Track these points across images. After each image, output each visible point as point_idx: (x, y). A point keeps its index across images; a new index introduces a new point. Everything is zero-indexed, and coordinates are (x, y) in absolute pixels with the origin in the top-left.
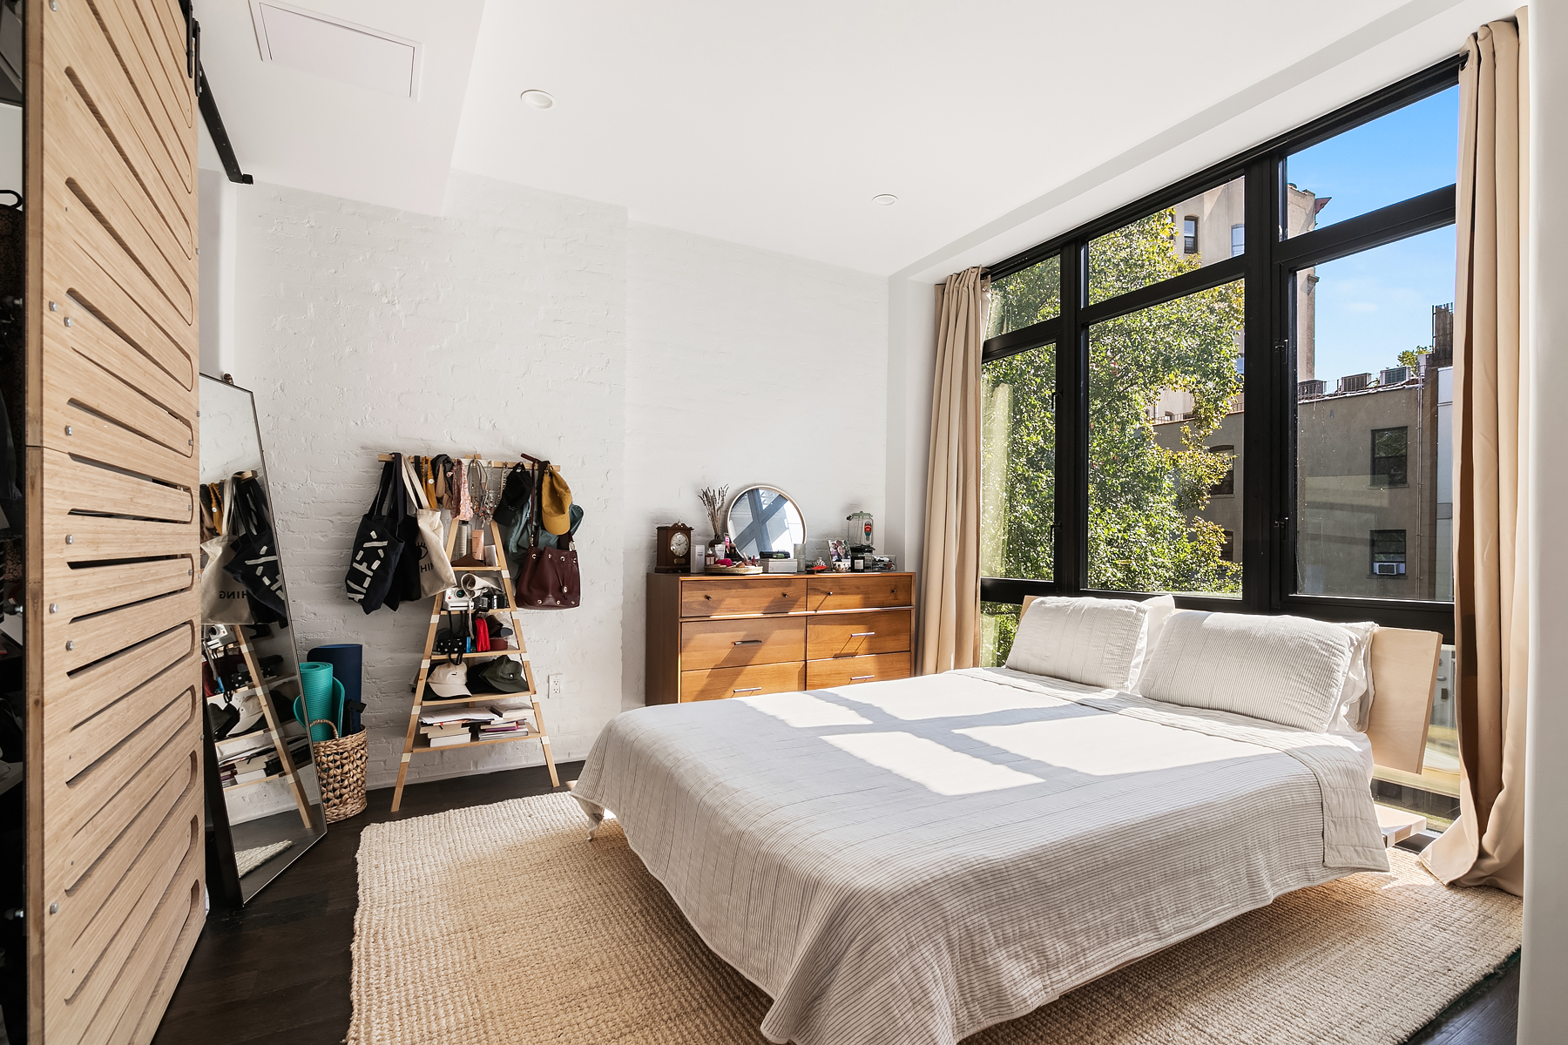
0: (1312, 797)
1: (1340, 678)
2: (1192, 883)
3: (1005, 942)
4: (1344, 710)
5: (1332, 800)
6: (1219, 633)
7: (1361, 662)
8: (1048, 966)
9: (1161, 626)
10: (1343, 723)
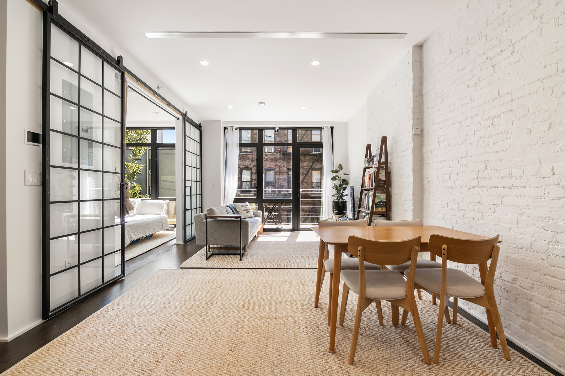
0: (161, 221)
1: (164, 208)
2: (149, 229)
3: (132, 233)
4: (165, 212)
5: (163, 221)
6: (149, 203)
7: (167, 206)
8: (136, 236)
9: (139, 204)
10: (165, 214)
